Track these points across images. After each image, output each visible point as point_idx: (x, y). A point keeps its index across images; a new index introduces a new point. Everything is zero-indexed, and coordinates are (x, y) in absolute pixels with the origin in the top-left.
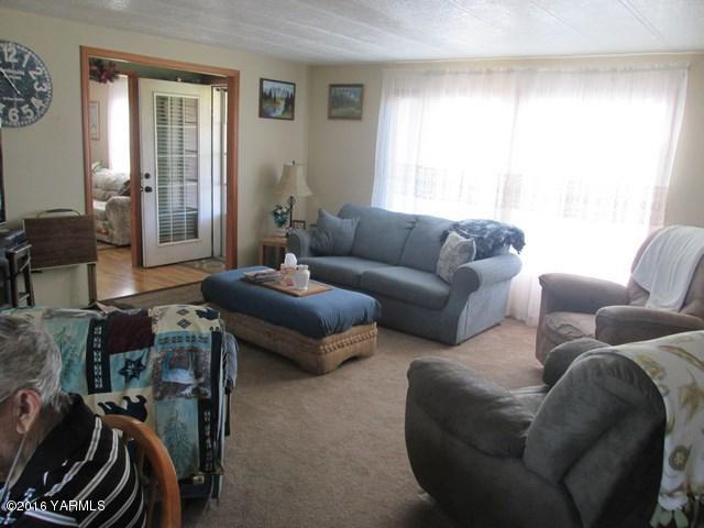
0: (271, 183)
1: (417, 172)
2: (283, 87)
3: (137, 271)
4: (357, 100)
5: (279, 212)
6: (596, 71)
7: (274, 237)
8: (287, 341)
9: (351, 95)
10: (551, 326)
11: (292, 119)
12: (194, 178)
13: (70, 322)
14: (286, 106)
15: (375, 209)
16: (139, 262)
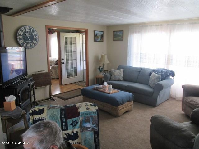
0: (98, 60)
1: (140, 55)
2: (100, 32)
3: (61, 86)
4: (121, 35)
5: (100, 68)
6: (195, 23)
7: (99, 75)
8: (107, 107)
9: (120, 34)
10: (187, 101)
11: (103, 41)
12: (76, 59)
13: (54, 110)
14: (101, 38)
15: (128, 66)
16: (61, 84)
